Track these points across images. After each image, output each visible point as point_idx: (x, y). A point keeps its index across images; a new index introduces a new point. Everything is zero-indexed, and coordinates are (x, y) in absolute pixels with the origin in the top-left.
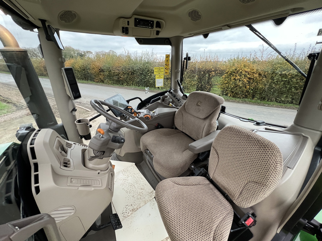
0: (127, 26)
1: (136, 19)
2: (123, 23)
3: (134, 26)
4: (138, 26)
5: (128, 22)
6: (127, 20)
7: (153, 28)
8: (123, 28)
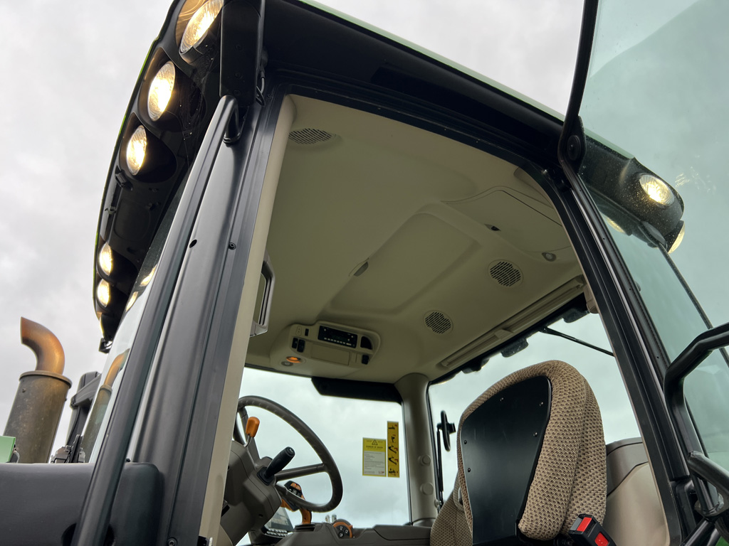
0: (303, 336)
1: (321, 328)
2: (297, 332)
3: (317, 337)
4: (325, 339)
5: (307, 331)
6: (304, 328)
7: (355, 347)
8: (295, 340)
